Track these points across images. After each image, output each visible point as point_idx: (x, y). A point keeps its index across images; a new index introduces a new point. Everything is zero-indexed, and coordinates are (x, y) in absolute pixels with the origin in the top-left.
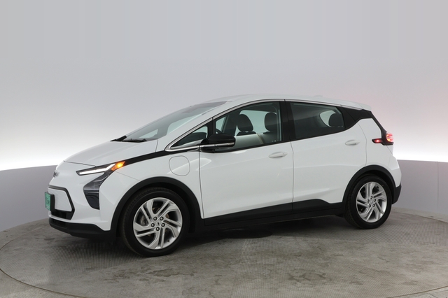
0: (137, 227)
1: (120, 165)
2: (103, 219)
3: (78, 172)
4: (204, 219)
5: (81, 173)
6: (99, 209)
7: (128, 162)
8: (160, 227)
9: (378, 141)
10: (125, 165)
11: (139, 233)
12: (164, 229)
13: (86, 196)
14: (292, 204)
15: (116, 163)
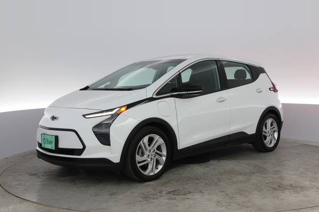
0: (138, 158)
1: (123, 109)
2: (113, 153)
3: (84, 116)
4: (180, 150)
5: (87, 117)
6: (110, 145)
7: (129, 106)
8: (153, 157)
9: (272, 89)
10: (127, 109)
11: (139, 163)
12: (155, 158)
13: (95, 135)
14: (229, 136)
15: (121, 107)
